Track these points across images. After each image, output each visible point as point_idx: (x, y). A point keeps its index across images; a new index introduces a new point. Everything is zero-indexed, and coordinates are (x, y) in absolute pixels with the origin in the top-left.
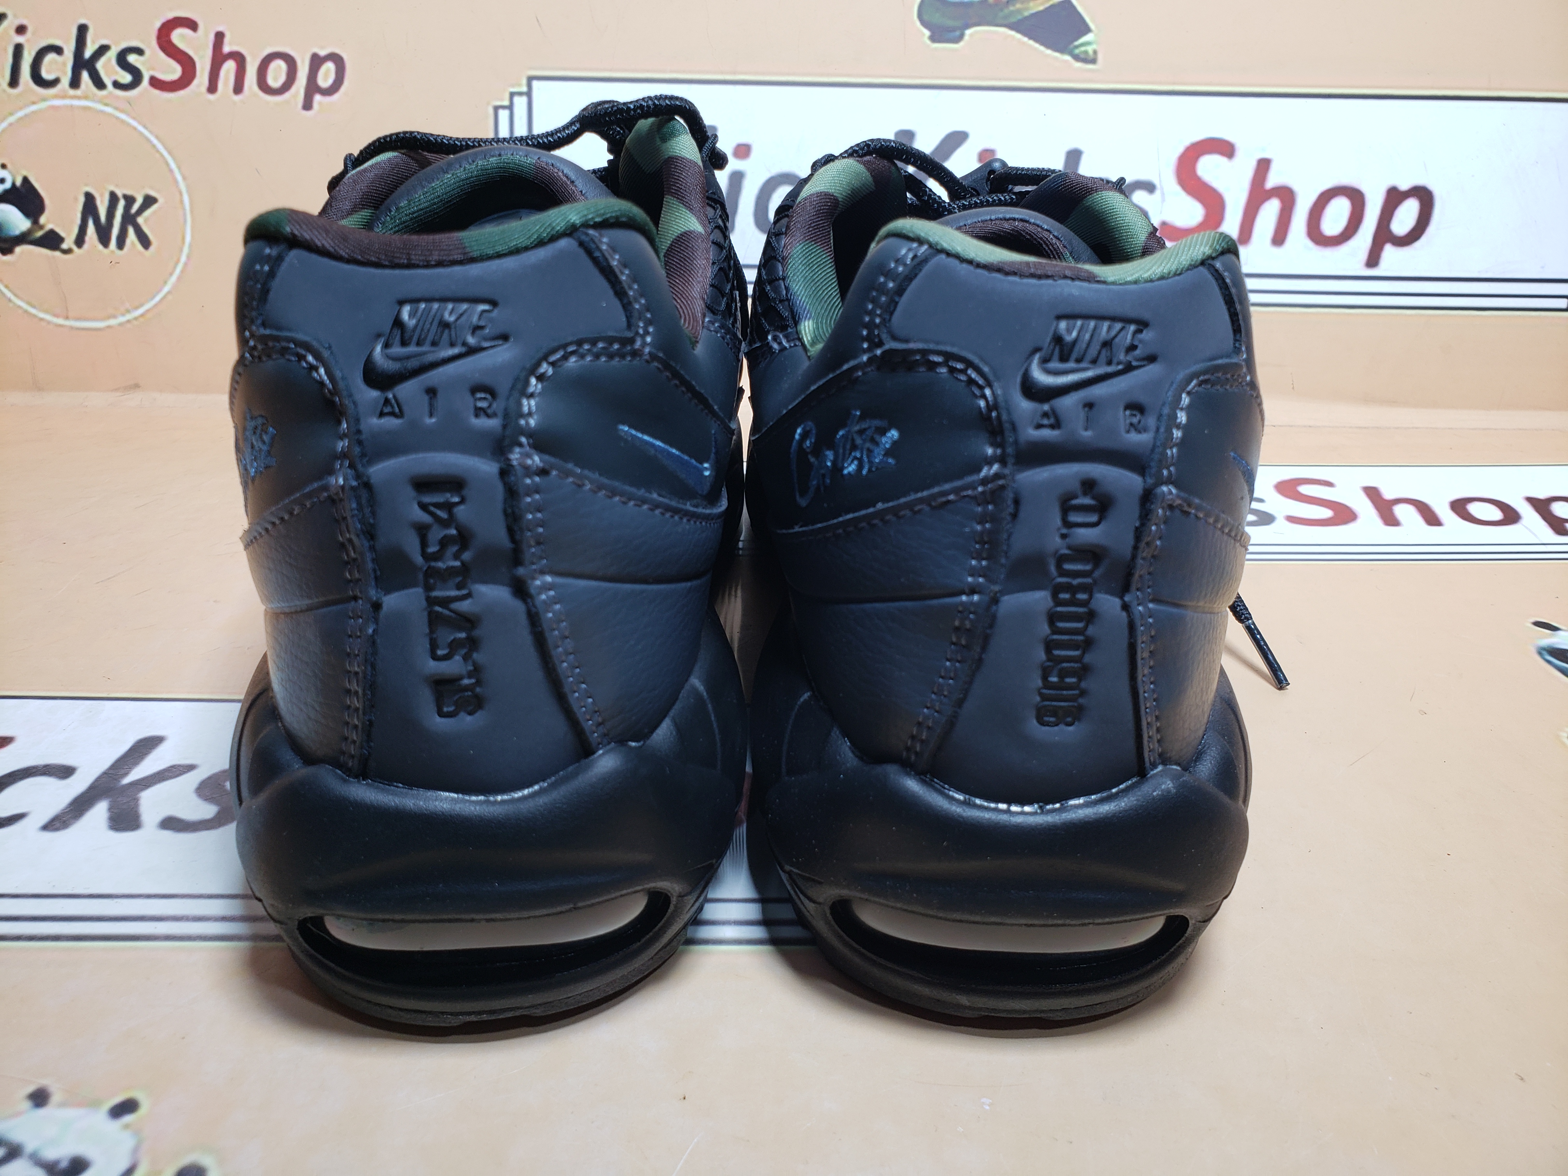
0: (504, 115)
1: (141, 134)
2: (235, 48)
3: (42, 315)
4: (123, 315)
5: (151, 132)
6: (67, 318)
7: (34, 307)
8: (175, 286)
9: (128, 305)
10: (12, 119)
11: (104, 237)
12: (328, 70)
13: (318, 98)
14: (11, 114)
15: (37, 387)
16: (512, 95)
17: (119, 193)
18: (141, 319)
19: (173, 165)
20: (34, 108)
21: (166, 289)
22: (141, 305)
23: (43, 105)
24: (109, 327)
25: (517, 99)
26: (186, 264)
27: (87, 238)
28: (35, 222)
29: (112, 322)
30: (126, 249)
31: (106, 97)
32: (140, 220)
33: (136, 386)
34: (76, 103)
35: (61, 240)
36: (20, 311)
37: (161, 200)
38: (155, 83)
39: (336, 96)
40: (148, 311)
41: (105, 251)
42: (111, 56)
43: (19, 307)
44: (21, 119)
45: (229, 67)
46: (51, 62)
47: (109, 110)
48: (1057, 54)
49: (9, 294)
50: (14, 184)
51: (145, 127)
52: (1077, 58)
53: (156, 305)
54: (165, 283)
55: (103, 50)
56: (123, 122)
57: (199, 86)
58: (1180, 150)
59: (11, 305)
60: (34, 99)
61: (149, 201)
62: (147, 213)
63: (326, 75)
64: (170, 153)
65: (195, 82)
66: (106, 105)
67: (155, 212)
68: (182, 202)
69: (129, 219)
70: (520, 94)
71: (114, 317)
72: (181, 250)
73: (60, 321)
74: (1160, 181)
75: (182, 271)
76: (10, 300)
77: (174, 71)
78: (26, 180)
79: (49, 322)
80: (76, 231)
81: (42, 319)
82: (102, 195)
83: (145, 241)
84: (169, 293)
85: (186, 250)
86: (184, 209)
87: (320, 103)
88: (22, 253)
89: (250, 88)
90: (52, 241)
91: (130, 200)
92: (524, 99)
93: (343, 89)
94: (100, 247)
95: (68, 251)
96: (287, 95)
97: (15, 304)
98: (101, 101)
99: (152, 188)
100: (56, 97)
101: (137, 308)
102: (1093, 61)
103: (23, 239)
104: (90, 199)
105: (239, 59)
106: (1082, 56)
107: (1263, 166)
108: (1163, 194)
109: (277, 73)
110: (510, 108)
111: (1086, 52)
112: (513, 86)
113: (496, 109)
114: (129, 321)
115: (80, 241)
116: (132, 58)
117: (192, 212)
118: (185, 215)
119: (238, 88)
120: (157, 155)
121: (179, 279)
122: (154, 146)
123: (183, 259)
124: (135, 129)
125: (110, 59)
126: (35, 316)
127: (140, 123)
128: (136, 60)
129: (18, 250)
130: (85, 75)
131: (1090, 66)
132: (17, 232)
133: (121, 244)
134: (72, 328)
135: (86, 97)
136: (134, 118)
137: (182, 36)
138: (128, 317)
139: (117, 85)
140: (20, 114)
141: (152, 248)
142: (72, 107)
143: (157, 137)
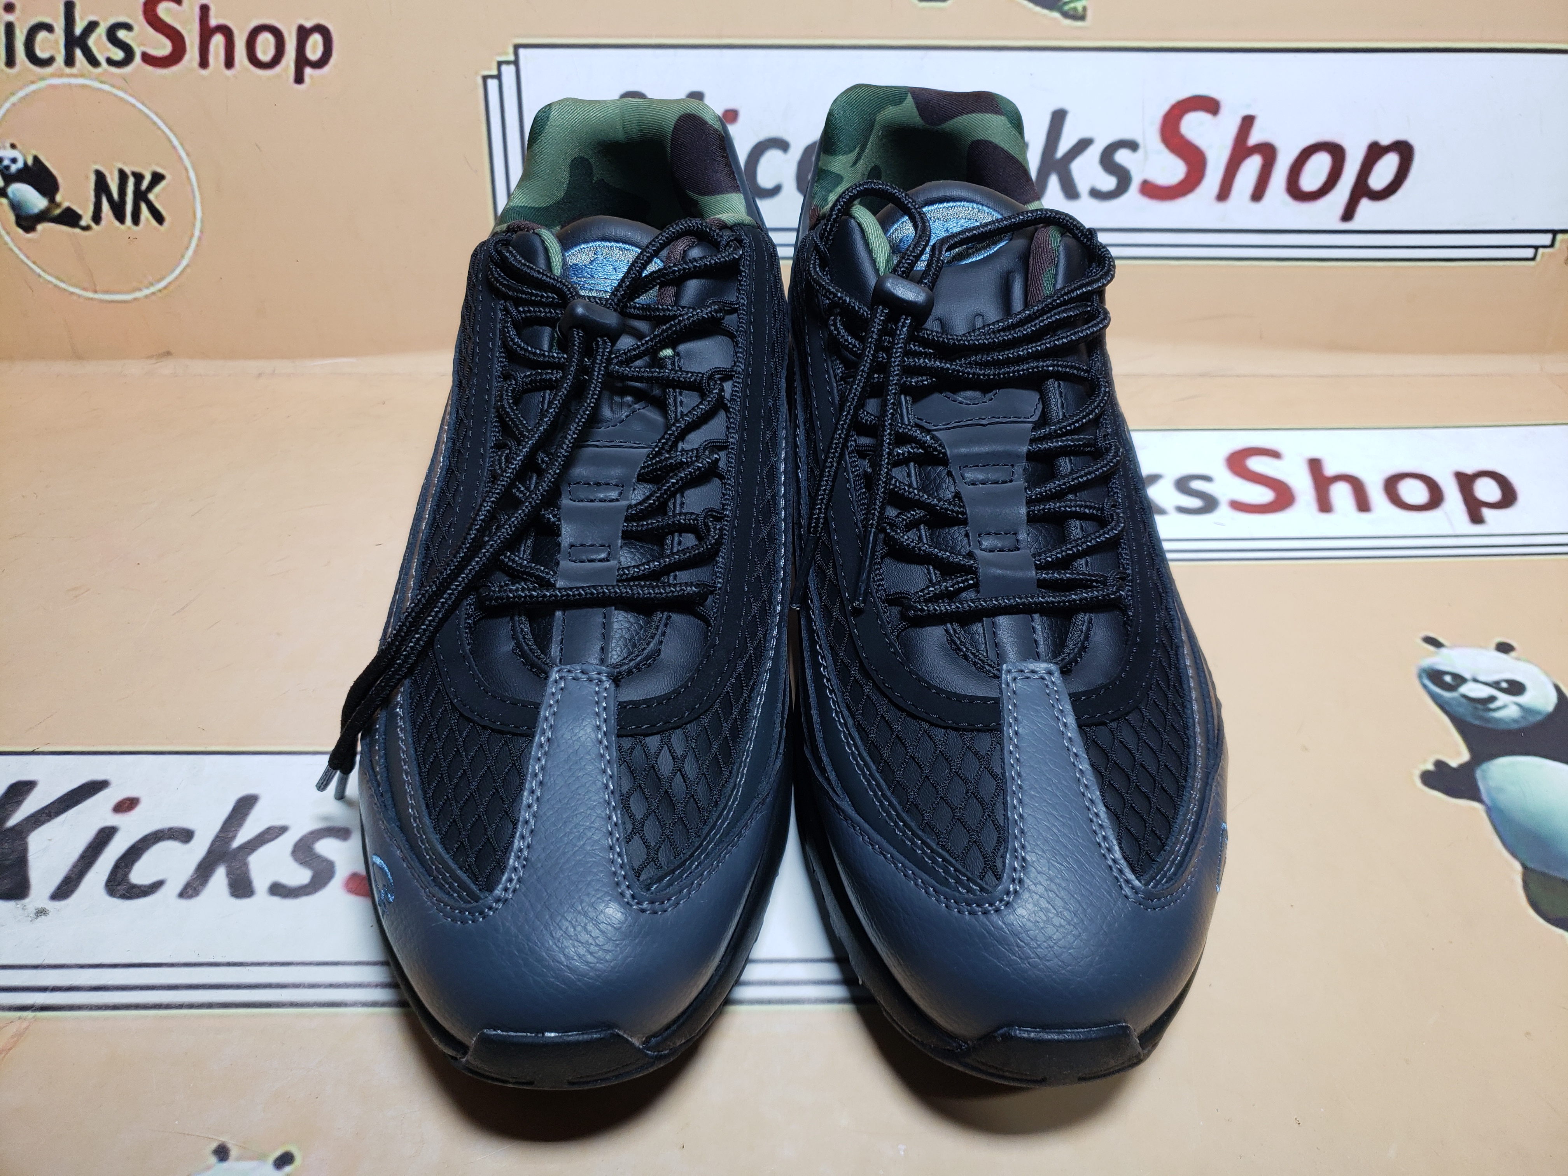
0: (493, 84)
1: (141, 111)
2: (222, 21)
3: (71, 289)
4: (147, 288)
6: (95, 292)
7: (63, 282)
9: (150, 278)
10: (14, 99)
11: (120, 216)
12: (315, 43)
13: (308, 71)
14: (13, 94)
15: (78, 356)
16: (500, 64)
17: (128, 170)
18: (165, 291)
20: (33, 87)
21: (184, 263)
23: (42, 84)
24: (136, 299)
26: (200, 239)
28: (52, 200)
29: (138, 294)
30: (142, 225)
31: (100, 74)
33: (168, 354)
34: (73, 81)
35: (79, 217)
36: (50, 286)
37: (168, 177)
38: (148, 59)
40: (170, 283)
41: (122, 227)
42: (101, 31)
44: (23, 98)
45: (218, 40)
46: (43, 41)
47: (106, 87)
48: (1046, 12)
49: (38, 270)
50: (25, 164)
51: (143, 103)
52: (1066, 15)
53: (176, 278)
54: (183, 256)
55: (92, 26)
56: (121, 99)
57: (190, 61)
58: (1166, 107)
59: (41, 280)
60: (33, 78)
61: (157, 178)
62: (157, 189)
63: (314, 47)
64: (171, 129)
65: (187, 57)
66: (103, 82)
67: (164, 189)
68: (188, 178)
69: (141, 196)
71: (140, 290)
72: (194, 225)
73: (90, 295)
75: (197, 245)
76: (40, 276)
77: (164, 47)
78: (36, 159)
79: (79, 296)
81: (72, 293)
82: (111, 173)
83: (159, 218)
84: (187, 266)
85: (198, 225)
86: (191, 185)
87: (311, 77)
88: (44, 230)
90: (70, 218)
91: (139, 177)
93: (333, 61)
94: (117, 223)
95: (87, 228)
96: (278, 69)
98: (97, 79)
99: (158, 164)
100: (53, 75)
101: (159, 280)
102: (1082, 18)
104: (100, 178)
105: (226, 32)
106: (1071, 13)
107: (1248, 122)
109: (265, 47)
110: (499, 77)
111: (1075, 9)
112: (499, 54)
113: (485, 78)
114: (153, 293)
115: (97, 217)
116: (122, 34)
117: (199, 187)
118: (193, 191)
119: (229, 63)
120: (159, 132)
122: (155, 123)
123: (197, 233)
124: (134, 106)
125: (100, 36)
126: (65, 290)
127: (138, 100)
129: (40, 227)
130: (78, 53)
131: (1079, 24)
133: (136, 220)
134: (102, 301)
135: (82, 76)
136: (131, 95)
137: (168, 10)
138: (153, 289)
139: (110, 62)
140: (21, 94)
142: (70, 85)
143: (157, 114)
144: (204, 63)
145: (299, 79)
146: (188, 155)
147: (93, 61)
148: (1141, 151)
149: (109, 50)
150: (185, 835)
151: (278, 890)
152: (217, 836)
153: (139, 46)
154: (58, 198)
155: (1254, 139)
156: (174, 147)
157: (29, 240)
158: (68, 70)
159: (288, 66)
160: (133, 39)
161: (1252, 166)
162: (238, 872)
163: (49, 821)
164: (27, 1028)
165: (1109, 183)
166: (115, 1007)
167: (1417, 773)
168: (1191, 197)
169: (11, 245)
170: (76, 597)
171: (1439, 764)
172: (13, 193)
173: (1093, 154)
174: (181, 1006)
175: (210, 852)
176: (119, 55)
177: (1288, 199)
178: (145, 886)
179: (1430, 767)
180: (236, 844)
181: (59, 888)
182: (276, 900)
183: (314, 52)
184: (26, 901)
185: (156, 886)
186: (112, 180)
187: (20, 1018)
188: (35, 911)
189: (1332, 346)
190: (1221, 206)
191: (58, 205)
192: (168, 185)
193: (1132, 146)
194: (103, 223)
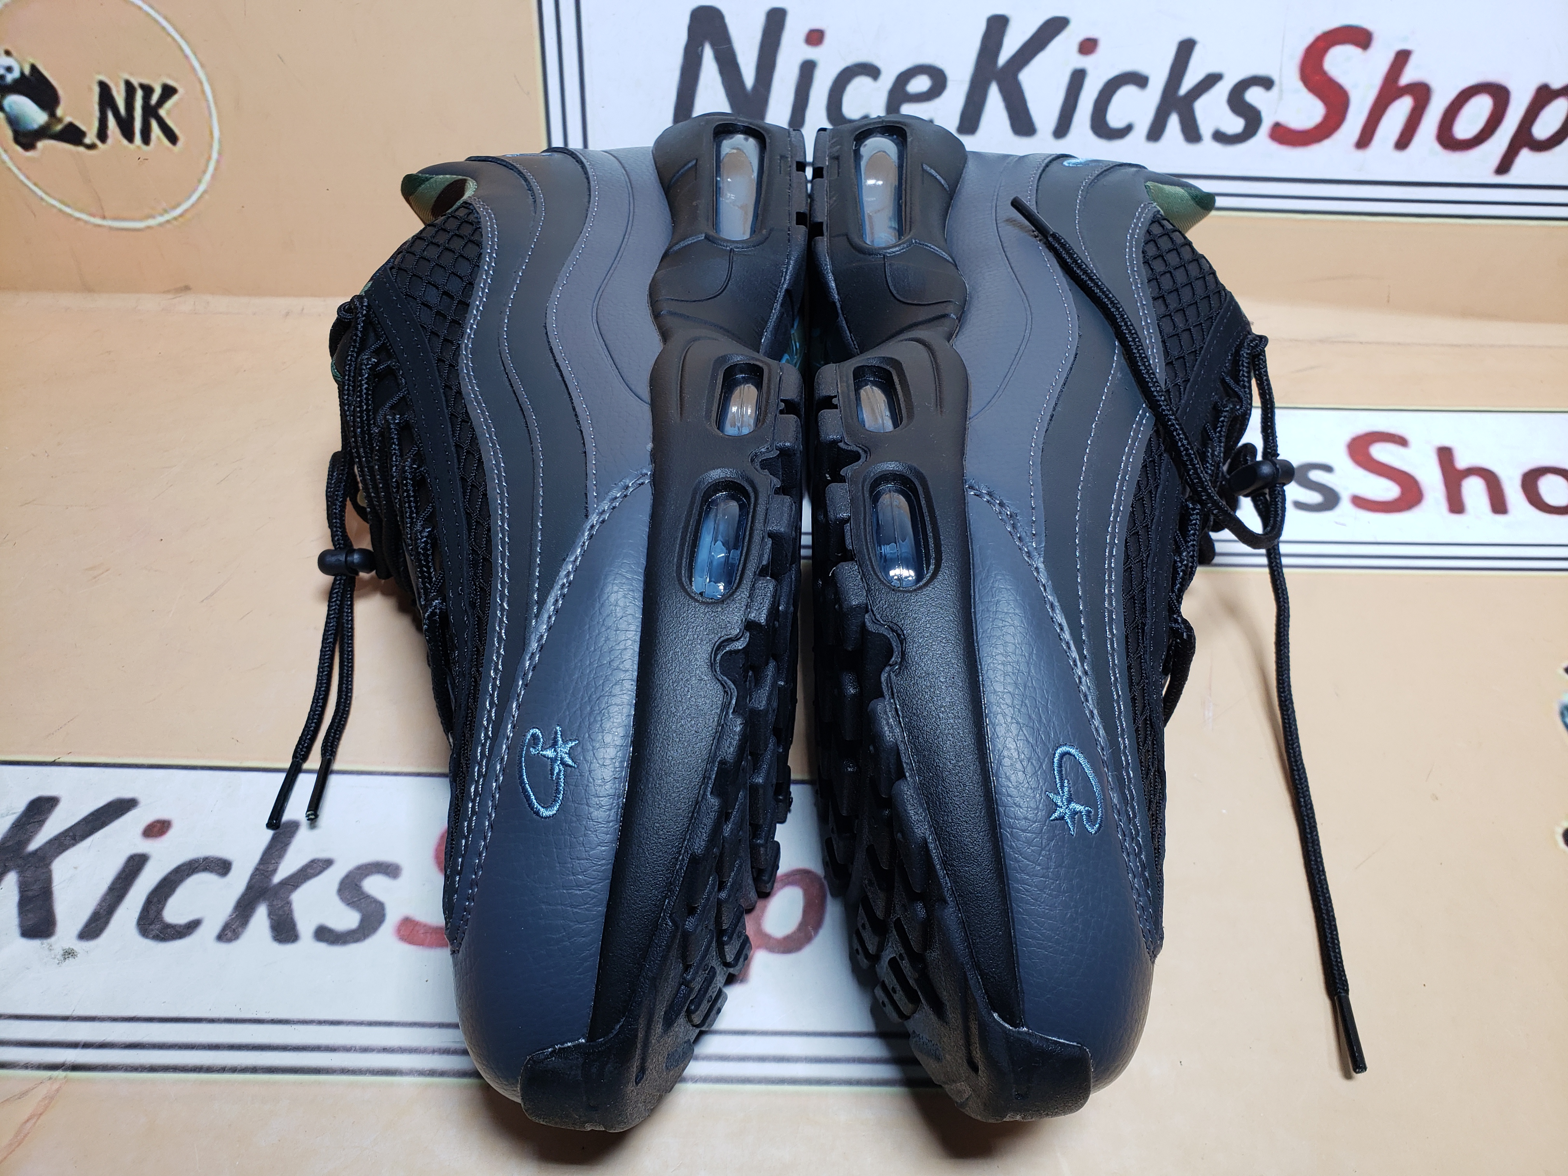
1: (148, 14)
3: (77, 214)
4: (161, 215)
9: (164, 205)
11: (128, 133)
15: (87, 288)
17: (135, 82)
18: (180, 219)
19: (188, 51)
21: (202, 188)
22: (178, 205)
24: (149, 227)
26: (218, 162)
27: (110, 132)
28: (52, 115)
29: (151, 222)
32: (162, 112)
33: (187, 288)
35: (83, 134)
36: (55, 211)
37: (181, 90)
40: (186, 211)
41: (131, 146)
43: (54, 206)
49: (40, 193)
50: (22, 73)
53: (193, 205)
54: (200, 181)
58: (1309, 39)
59: (44, 204)
61: (168, 92)
62: (169, 104)
64: (182, 36)
67: (176, 105)
68: (203, 92)
69: (150, 112)
72: (211, 146)
73: (98, 221)
74: (1280, 76)
75: (216, 169)
76: (42, 199)
78: (33, 68)
79: (86, 222)
80: (96, 124)
81: (78, 219)
82: (117, 85)
83: (172, 137)
84: (205, 192)
86: (207, 100)
91: (148, 90)
94: (125, 142)
95: (92, 147)
97: (46, 202)
99: (169, 76)
103: (43, 133)
104: (105, 89)
107: (1402, 58)
108: (1281, 91)
114: (168, 222)
115: (102, 135)
117: (216, 104)
118: (209, 107)
121: (214, 177)
122: (163, 28)
123: (215, 155)
126: (71, 216)
129: (40, 145)
132: (35, 126)
133: (146, 139)
134: (111, 228)
138: (167, 217)
141: (180, 143)
143: (166, 18)
148: (1275, 89)
150: (222, 867)
151: (324, 934)
152: (257, 869)
154: (59, 112)
156: (186, 57)
157: (29, 159)
162: (281, 913)
163: (74, 845)
164: (58, 1090)
165: (1235, 124)
166: (153, 1069)
167: (1559, 830)
168: (1327, 143)
169: (10, 164)
170: (95, 578)
172: (10, 107)
173: (1222, 91)
174: (223, 1070)
175: (250, 887)
177: (1437, 147)
178: (180, 926)
180: (277, 878)
181: (88, 925)
182: (322, 946)
184: (52, 940)
185: (193, 926)
186: (118, 92)
187: (50, 1078)
188: (62, 952)
189: (1466, 313)
190: (1360, 154)
191: (60, 120)
192: (181, 99)
193: (1266, 83)
194: (110, 141)
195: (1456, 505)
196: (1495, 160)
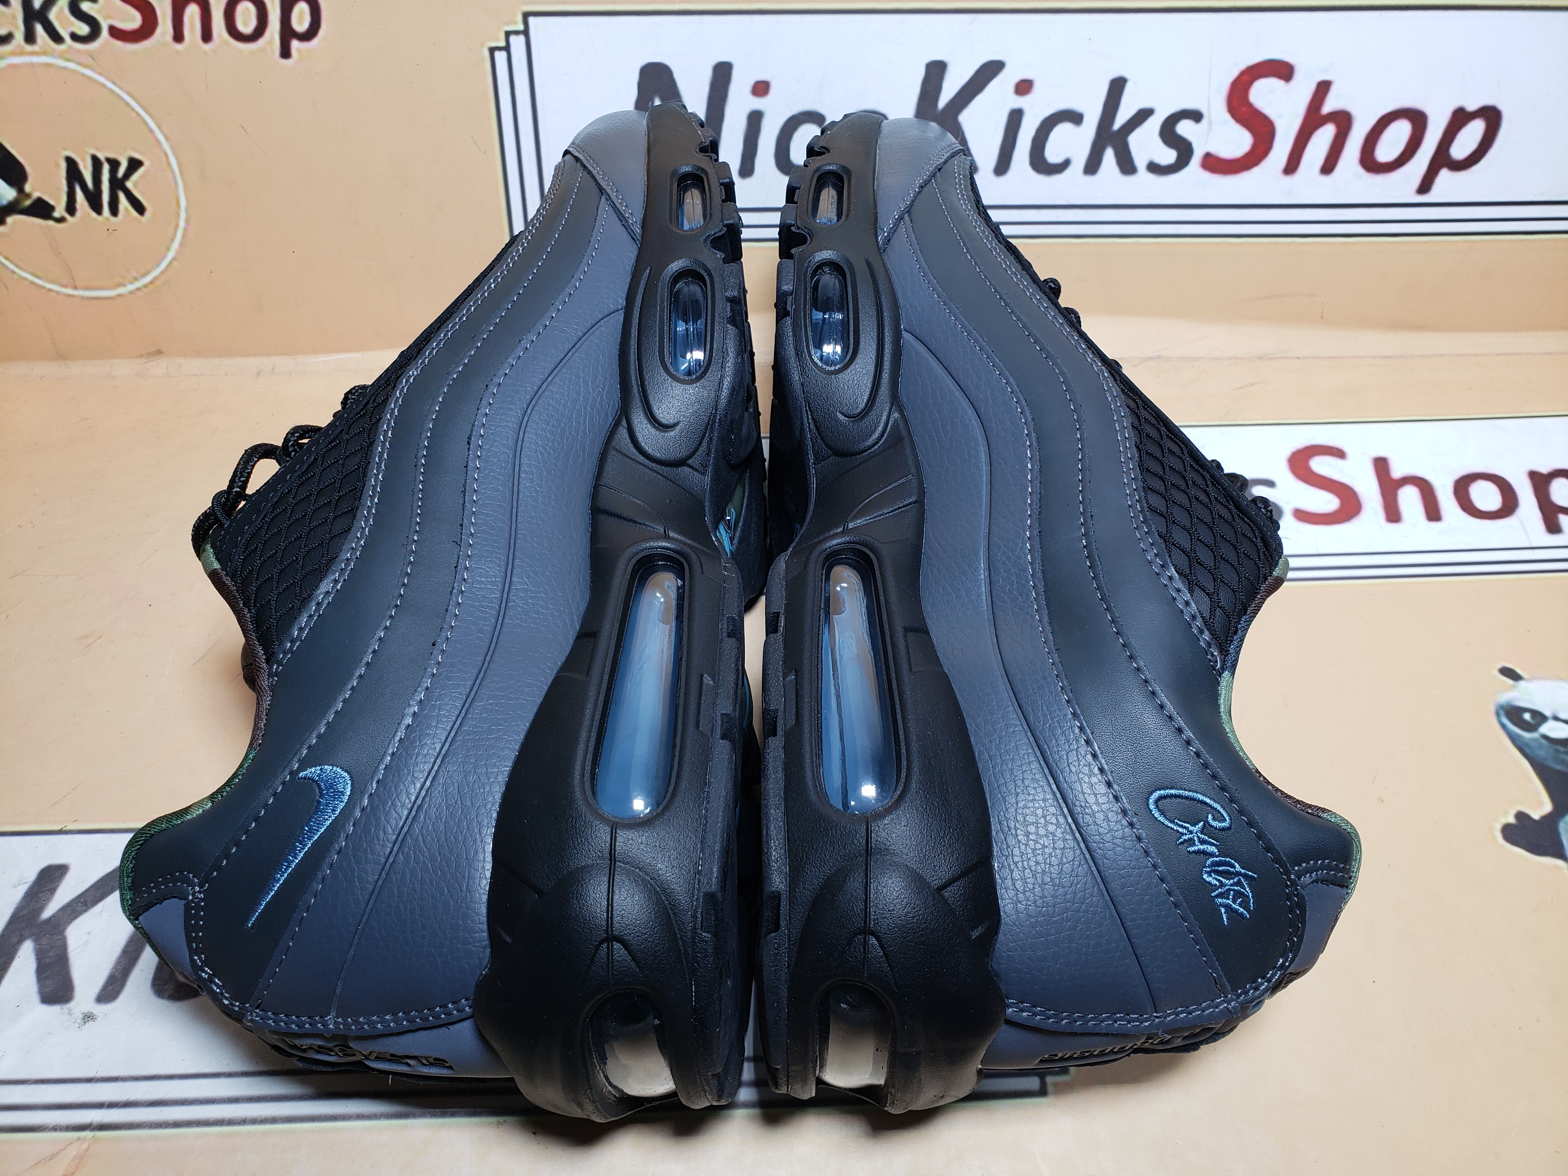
0: (501, 57)
4: (132, 283)
5: (121, 88)
7: (39, 278)
8: (179, 252)
9: (134, 273)
11: (96, 206)
13: (295, 44)
15: (61, 356)
17: (101, 156)
18: (151, 287)
21: (171, 255)
24: (120, 295)
25: (513, 39)
26: (185, 230)
28: (21, 190)
29: (122, 290)
30: (120, 215)
31: (66, 51)
32: (129, 184)
33: (159, 352)
34: (36, 59)
35: (52, 208)
36: (26, 283)
37: (147, 163)
38: (115, 32)
39: (315, 42)
40: (156, 278)
41: (99, 218)
43: (25, 279)
47: (72, 66)
49: (11, 266)
51: (114, 83)
53: (163, 272)
54: (168, 249)
56: (89, 78)
57: (164, 34)
58: (1235, 74)
59: (16, 277)
61: (134, 164)
62: (135, 176)
64: (146, 111)
65: (159, 30)
66: (68, 60)
67: (143, 176)
68: (169, 164)
69: (117, 184)
70: (517, 33)
72: (178, 215)
73: (70, 291)
74: (1209, 109)
75: (184, 237)
76: (13, 272)
77: (133, 19)
79: (58, 293)
80: (64, 198)
81: (50, 290)
82: (83, 160)
83: (139, 208)
84: (174, 259)
86: (173, 172)
87: (299, 50)
88: (15, 223)
89: (220, 35)
90: (42, 209)
91: (114, 164)
92: (521, 38)
93: (322, 32)
95: (61, 220)
96: (261, 42)
97: (19, 275)
98: (61, 56)
100: (12, 54)
101: (144, 275)
104: (71, 164)
107: (1323, 88)
108: (1210, 123)
112: (508, 24)
114: (138, 289)
117: (182, 174)
118: (175, 178)
119: (207, 36)
121: (182, 244)
122: (128, 104)
123: (182, 224)
124: (104, 86)
125: (62, 9)
126: (42, 287)
127: (108, 79)
128: (91, 8)
129: (10, 220)
133: (114, 211)
134: (82, 298)
135: (45, 53)
136: (100, 74)
138: (138, 284)
141: (148, 214)
142: (32, 65)
143: (129, 94)
144: (178, 37)
145: (286, 53)
146: (167, 138)
147: (56, 37)
148: (1204, 121)
149: (72, 24)
153: (105, 19)
154: (28, 188)
155: (1328, 107)
156: (151, 131)
158: (29, 48)
159: (272, 38)
160: (98, 12)
161: (1325, 135)
164: (87, 1150)
166: (177, 1124)
167: (1498, 827)
168: (1256, 170)
170: (88, 646)
171: (1521, 816)
173: (1154, 124)
176: (83, 29)
177: (1361, 171)
179: (1511, 820)
181: (105, 988)
183: (301, 23)
184: (72, 1005)
186: (85, 166)
187: (79, 1139)
188: (81, 1016)
189: (1396, 325)
190: (1288, 179)
191: (28, 196)
192: (147, 171)
193: (1196, 116)
194: (78, 214)
195: (1393, 514)
196: (1416, 181)
